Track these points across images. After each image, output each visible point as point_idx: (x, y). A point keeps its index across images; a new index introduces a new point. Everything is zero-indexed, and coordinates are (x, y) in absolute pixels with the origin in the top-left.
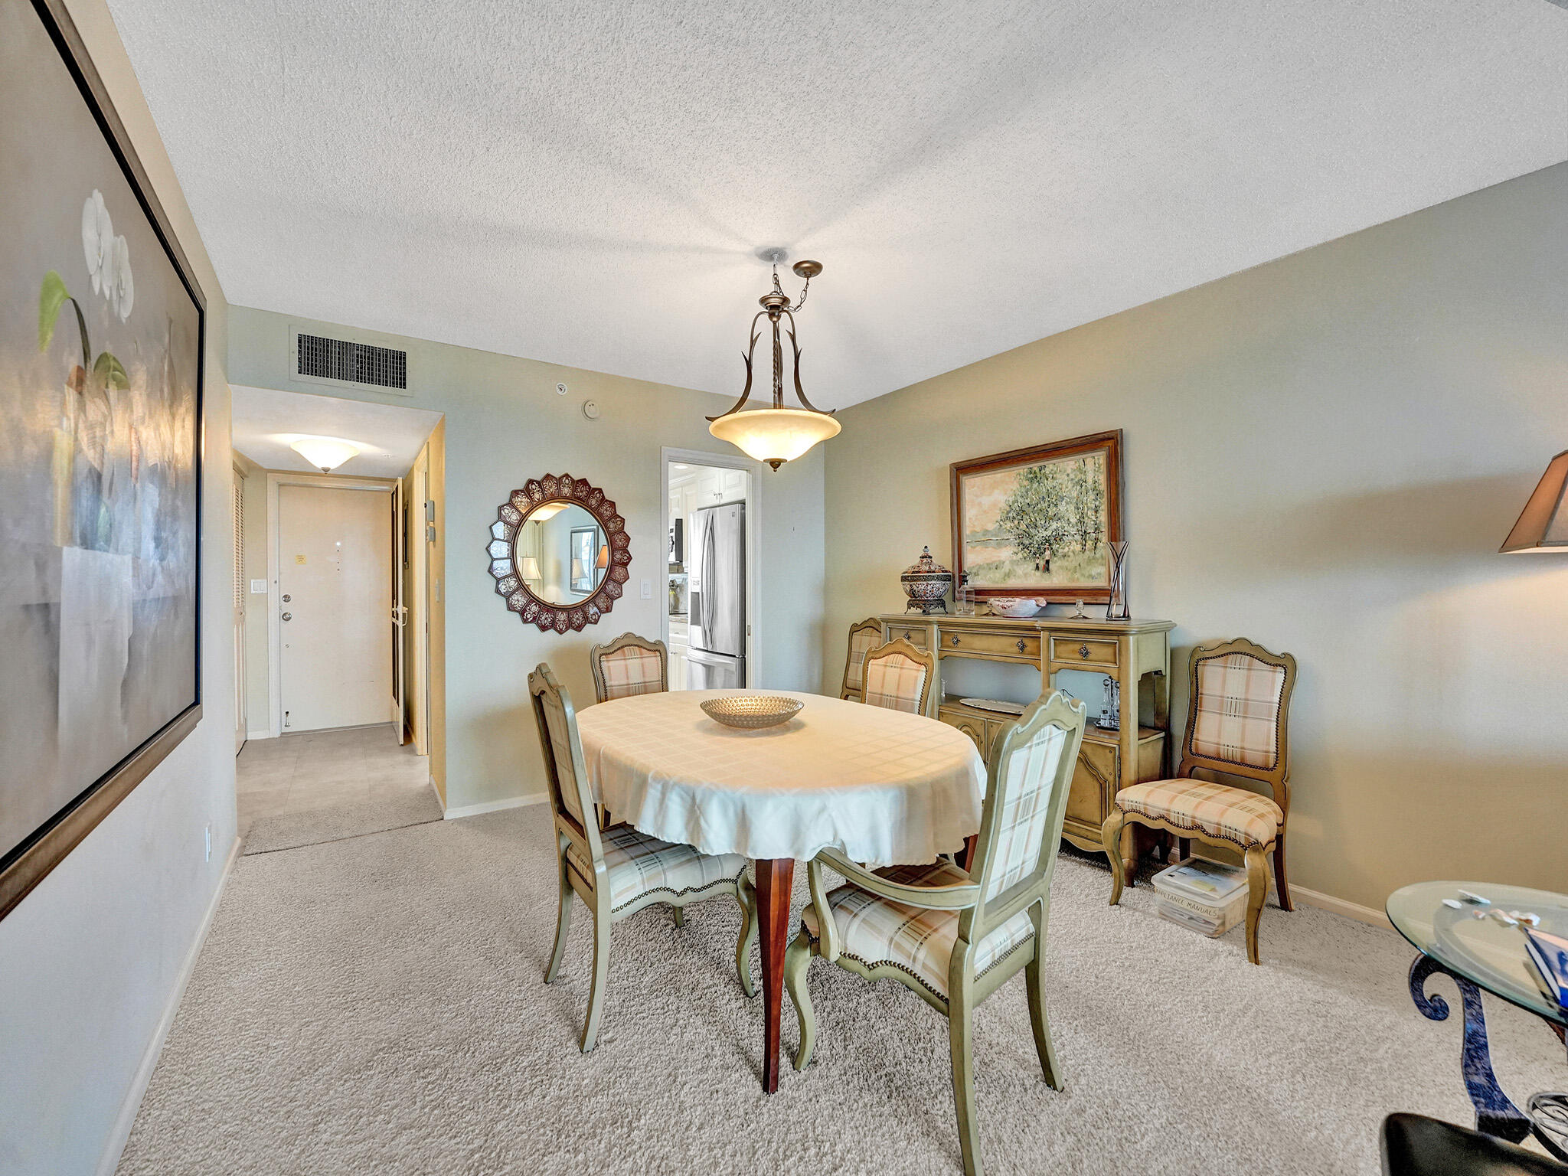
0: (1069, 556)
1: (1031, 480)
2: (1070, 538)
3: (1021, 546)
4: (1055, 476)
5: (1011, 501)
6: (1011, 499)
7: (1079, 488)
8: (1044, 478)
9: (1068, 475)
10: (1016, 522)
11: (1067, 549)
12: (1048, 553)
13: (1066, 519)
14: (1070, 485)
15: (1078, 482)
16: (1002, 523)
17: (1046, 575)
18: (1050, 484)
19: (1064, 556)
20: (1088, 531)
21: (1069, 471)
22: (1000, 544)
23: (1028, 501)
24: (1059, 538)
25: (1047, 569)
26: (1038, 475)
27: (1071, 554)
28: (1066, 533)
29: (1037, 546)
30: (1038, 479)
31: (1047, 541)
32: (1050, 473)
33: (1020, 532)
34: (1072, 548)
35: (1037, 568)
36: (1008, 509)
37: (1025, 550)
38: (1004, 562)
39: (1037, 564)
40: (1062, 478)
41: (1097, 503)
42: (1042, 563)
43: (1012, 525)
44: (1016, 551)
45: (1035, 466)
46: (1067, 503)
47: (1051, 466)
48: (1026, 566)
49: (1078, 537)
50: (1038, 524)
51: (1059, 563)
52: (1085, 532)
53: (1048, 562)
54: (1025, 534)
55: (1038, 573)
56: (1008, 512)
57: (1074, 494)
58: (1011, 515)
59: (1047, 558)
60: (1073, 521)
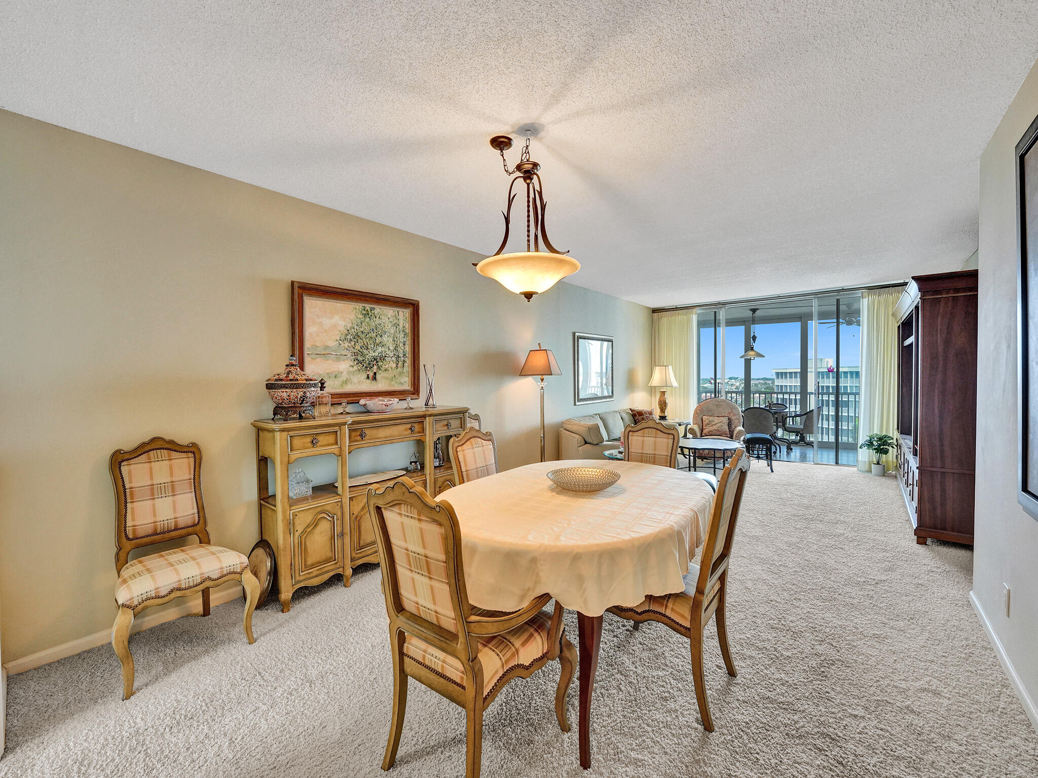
0: (389, 370)
1: (365, 315)
2: (390, 358)
3: (356, 362)
4: (381, 317)
5: (349, 327)
6: (349, 325)
7: (395, 328)
8: (373, 316)
9: (389, 318)
10: (353, 343)
11: (387, 366)
12: (375, 367)
13: (387, 346)
14: (390, 326)
15: (394, 324)
16: (341, 342)
17: (374, 382)
18: (378, 321)
19: (386, 370)
20: (400, 356)
21: (390, 316)
22: (339, 358)
23: (362, 329)
24: (383, 358)
25: (374, 378)
26: (370, 313)
27: (390, 369)
28: (387, 356)
29: (368, 362)
30: (370, 316)
31: (375, 359)
32: (378, 314)
33: (355, 351)
34: (390, 365)
35: (368, 377)
36: (346, 332)
37: (360, 364)
38: (342, 373)
39: (368, 375)
40: (385, 320)
41: (405, 340)
42: (371, 374)
43: (350, 345)
44: (352, 364)
45: (368, 306)
46: (388, 336)
47: (378, 309)
48: (359, 376)
49: (394, 359)
50: (369, 347)
51: (383, 374)
52: (398, 356)
53: (375, 373)
54: (359, 353)
55: (368, 381)
56: (346, 335)
57: (392, 331)
58: (348, 337)
59: (375, 371)
60: (392, 348)
